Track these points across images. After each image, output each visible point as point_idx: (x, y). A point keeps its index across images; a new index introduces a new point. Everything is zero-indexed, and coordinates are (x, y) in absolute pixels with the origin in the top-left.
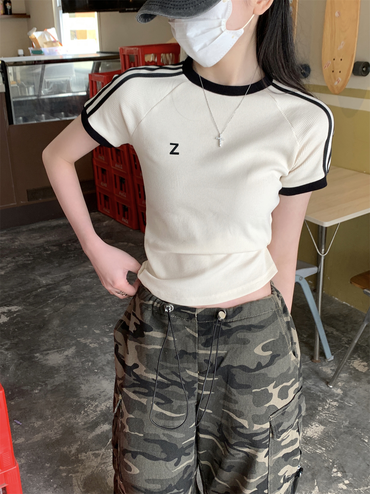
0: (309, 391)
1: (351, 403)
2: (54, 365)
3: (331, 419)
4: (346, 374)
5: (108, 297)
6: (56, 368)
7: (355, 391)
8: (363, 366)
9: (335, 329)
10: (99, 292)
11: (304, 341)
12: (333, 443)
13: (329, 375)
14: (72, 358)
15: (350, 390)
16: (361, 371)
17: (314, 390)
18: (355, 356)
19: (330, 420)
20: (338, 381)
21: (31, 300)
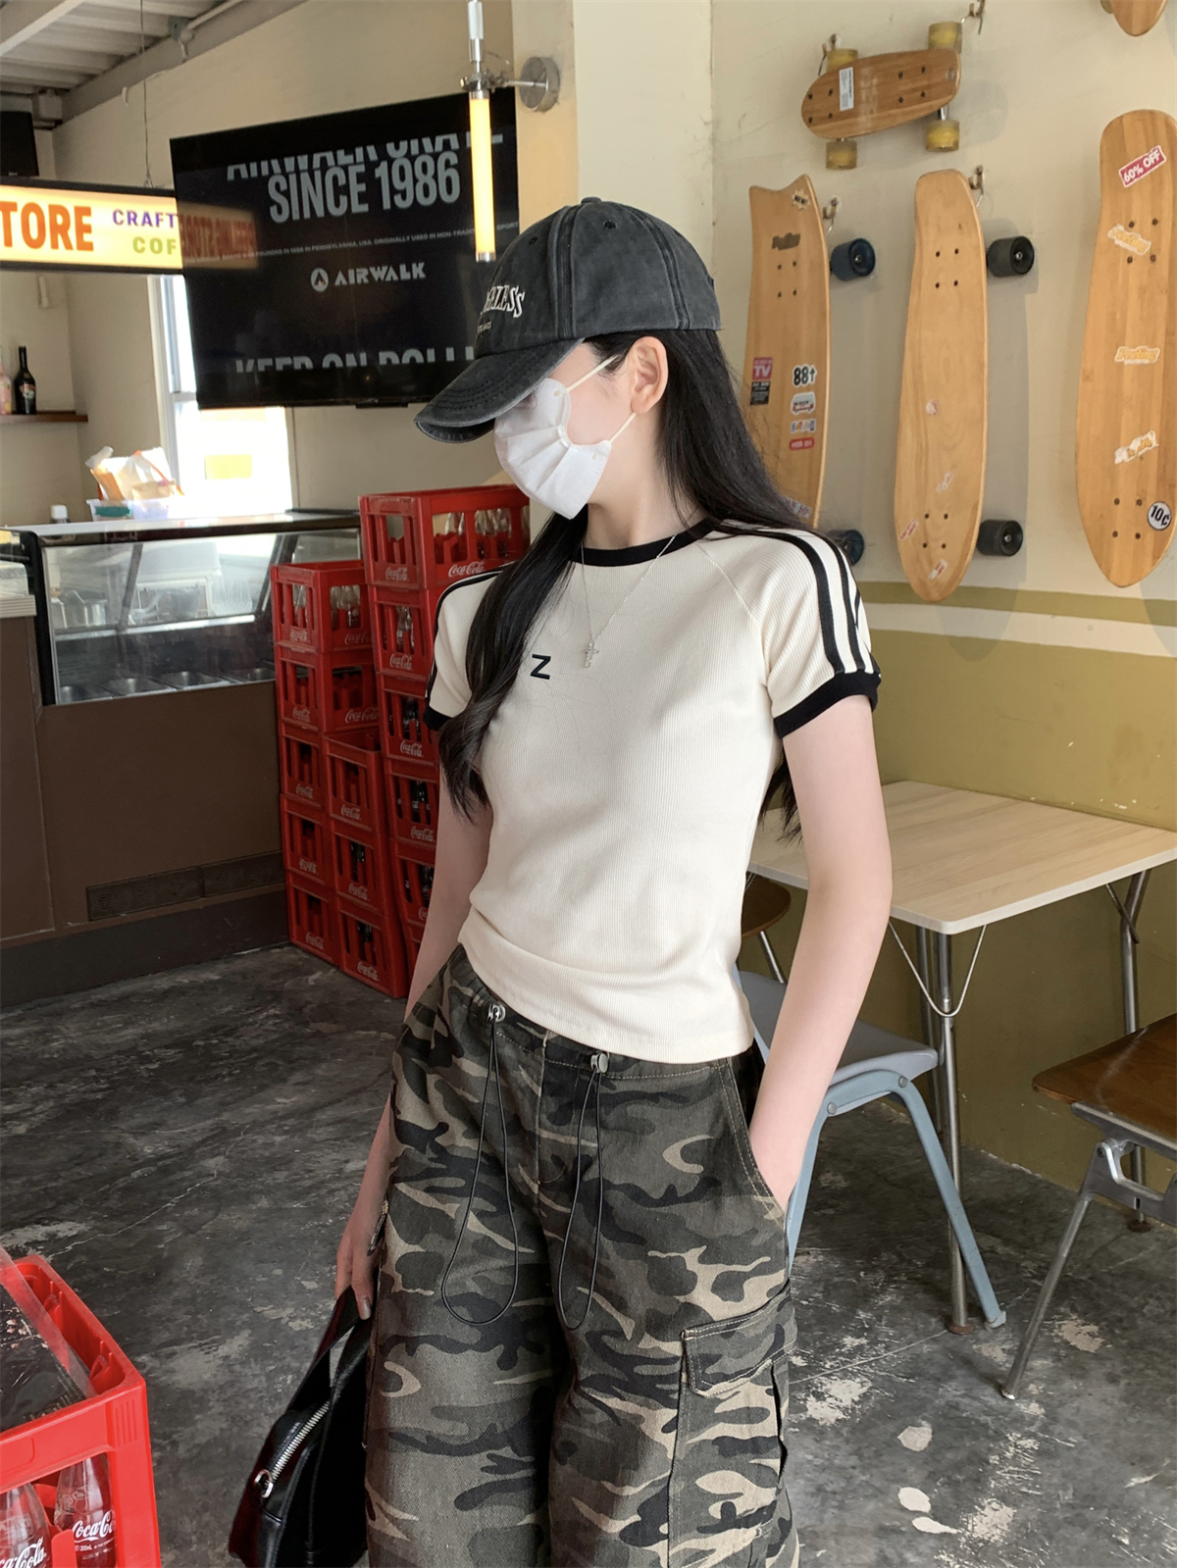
0: (957, 1413)
1: (1071, 1439)
2: (191, 1388)
3: (1027, 1486)
4: (1046, 1359)
5: (339, 1185)
6: (197, 1395)
7: (1075, 1405)
8: (1087, 1336)
9: (999, 1240)
10: (311, 1171)
11: (919, 1276)
12: (1041, 1554)
13: (1001, 1366)
14: (240, 1363)
15: (1062, 1404)
16: (1085, 1349)
17: (968, 1408)
18: (1062, 1309)
19: (1024, 1490)
20: (1027, 1380)
21: (114, 1203)
